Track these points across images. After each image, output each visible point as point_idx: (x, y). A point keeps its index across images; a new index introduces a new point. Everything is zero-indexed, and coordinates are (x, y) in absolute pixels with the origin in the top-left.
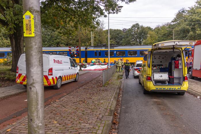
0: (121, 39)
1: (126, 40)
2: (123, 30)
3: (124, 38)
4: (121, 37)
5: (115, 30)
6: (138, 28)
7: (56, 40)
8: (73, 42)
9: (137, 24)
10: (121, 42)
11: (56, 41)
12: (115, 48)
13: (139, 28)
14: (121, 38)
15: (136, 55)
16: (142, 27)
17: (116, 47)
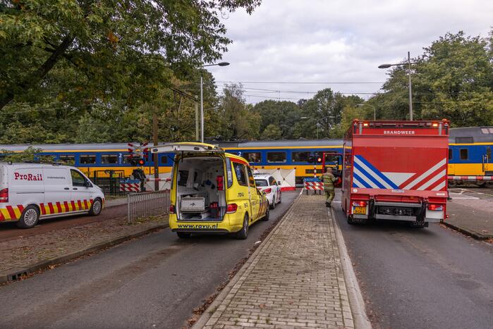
0: (293, 124)
1: (303, 125)
2: (300, 102)
3: (298, 121)
4: (292, 118)
5: (279, 103)
6: (330, 99)
7: (127, 127)
8: (165, 133)
9: (328, 90)
10: (292, 129)
11: (128, 129)
12: (239, 145)
13: (333, 99)
14: (292, 120)
15: (285, 161)
16: (338, 96)
17: (242, 142)
